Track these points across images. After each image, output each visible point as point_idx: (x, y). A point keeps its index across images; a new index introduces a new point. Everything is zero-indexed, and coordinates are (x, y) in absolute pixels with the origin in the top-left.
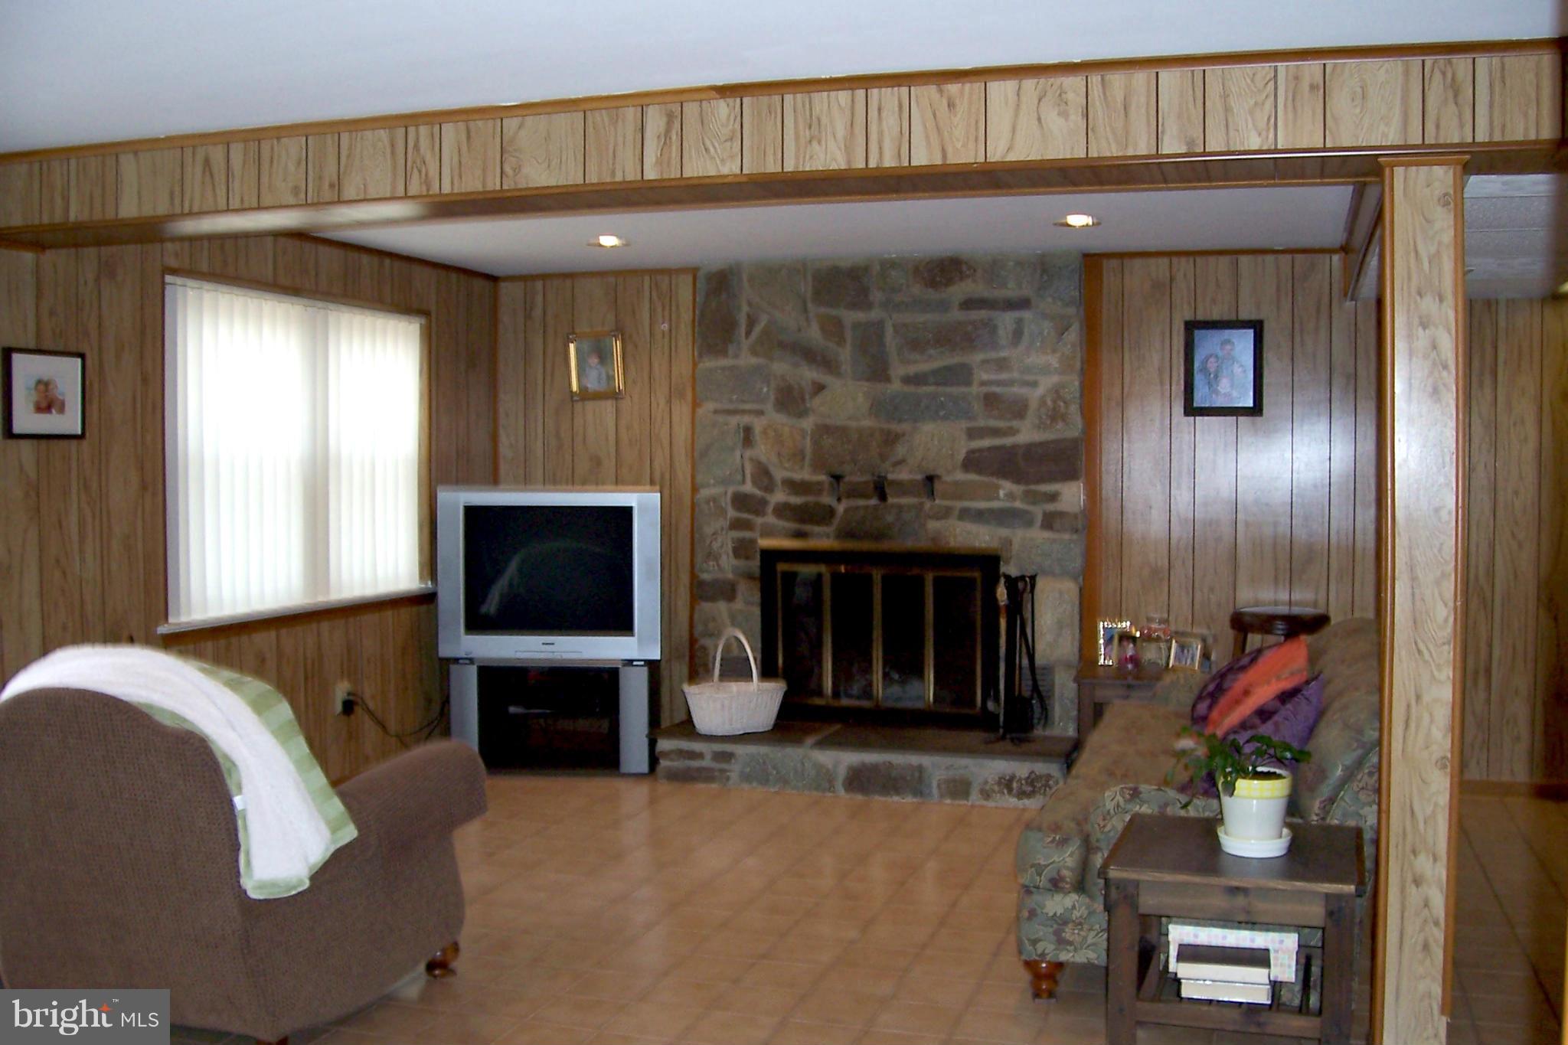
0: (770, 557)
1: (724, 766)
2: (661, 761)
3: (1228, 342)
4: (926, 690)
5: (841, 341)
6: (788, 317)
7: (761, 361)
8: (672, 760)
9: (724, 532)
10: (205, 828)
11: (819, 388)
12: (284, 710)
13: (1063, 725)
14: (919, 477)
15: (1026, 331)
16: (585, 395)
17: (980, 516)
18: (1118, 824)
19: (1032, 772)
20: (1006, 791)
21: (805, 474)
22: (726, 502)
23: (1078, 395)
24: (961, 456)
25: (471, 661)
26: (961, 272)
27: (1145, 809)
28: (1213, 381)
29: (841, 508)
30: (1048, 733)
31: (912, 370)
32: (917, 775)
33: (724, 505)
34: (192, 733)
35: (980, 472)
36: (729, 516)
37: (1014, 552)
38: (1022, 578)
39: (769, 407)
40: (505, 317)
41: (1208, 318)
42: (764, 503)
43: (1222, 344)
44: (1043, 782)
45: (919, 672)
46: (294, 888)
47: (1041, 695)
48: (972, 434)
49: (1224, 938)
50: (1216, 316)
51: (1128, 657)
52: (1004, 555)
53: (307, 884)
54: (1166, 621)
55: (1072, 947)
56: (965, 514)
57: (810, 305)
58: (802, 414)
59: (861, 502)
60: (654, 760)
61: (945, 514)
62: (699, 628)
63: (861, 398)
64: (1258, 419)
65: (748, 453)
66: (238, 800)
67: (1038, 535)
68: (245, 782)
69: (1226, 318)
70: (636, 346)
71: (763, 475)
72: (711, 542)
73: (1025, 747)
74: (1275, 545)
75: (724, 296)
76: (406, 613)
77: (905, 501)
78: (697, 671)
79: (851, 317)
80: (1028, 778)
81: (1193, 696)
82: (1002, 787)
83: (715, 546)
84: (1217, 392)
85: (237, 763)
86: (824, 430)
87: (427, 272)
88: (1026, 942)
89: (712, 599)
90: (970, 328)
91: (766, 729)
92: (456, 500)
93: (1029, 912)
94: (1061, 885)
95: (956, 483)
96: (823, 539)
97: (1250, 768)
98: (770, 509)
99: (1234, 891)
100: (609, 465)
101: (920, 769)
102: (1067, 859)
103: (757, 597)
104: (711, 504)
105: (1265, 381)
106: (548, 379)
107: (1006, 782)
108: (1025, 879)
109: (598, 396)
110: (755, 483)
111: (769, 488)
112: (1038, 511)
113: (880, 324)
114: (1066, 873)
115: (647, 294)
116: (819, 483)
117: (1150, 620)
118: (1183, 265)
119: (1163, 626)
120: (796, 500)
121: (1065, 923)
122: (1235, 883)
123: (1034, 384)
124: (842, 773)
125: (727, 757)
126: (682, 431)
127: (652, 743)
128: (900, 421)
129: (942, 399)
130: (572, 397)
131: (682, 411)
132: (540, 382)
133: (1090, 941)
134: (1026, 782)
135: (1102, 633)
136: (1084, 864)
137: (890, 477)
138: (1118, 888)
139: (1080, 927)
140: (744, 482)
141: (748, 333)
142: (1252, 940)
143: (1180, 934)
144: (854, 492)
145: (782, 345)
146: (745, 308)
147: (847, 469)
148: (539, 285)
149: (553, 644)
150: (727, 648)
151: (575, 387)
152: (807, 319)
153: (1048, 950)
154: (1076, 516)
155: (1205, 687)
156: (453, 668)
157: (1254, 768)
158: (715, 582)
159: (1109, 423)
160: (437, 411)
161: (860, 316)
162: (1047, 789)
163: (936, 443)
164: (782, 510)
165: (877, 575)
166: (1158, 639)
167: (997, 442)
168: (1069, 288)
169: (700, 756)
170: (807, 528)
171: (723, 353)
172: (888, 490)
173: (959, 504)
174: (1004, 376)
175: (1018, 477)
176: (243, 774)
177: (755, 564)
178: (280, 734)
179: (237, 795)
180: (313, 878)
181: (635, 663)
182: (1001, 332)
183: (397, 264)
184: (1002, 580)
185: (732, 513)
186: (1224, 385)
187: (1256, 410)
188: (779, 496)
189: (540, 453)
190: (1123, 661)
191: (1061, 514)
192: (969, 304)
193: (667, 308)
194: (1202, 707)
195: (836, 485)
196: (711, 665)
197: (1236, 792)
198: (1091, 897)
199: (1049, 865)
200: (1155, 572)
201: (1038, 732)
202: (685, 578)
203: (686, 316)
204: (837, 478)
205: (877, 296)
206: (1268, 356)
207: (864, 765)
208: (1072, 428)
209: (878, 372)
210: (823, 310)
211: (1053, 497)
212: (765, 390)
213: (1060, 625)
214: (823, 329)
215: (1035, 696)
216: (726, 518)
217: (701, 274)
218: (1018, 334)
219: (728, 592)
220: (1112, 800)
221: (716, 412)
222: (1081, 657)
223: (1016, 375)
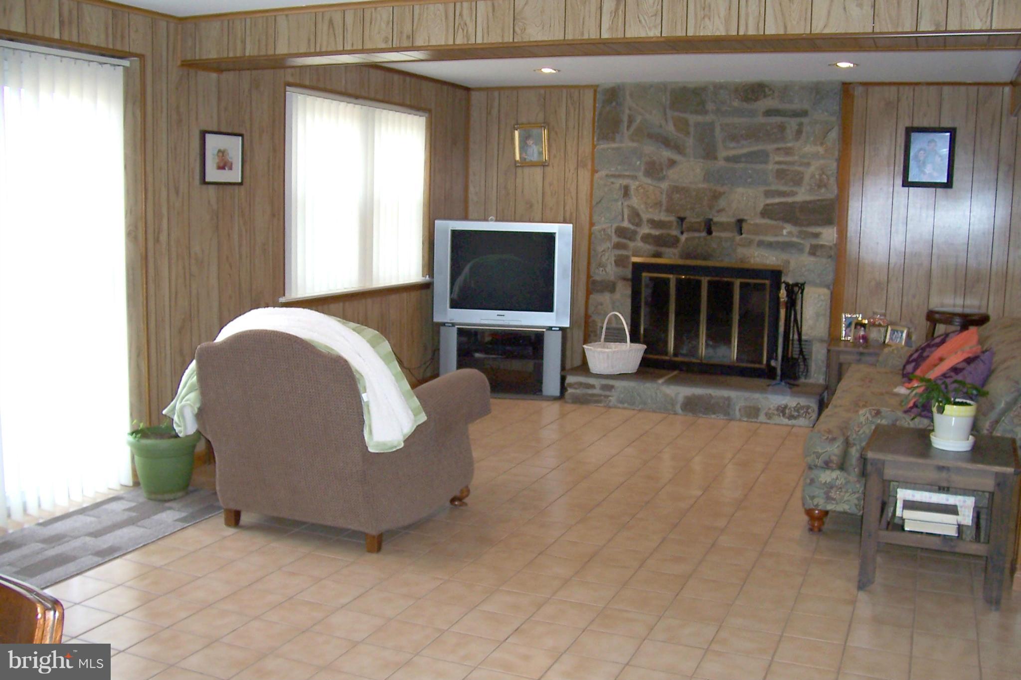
0: (638, 268)
1: (607, 393)
2: (568, 389)
3: (933, 141)
4: (732, 353)
5: (688, 133)
6: (654, 118)
7: (635, 145)
8: (576, 388)
9: (610, 250)
10: (344, 411)
11: (672, 163)
12: (386, 347)
13: (817, 375)
14: (733, 220)
15: (804, 130)
16: (525, 164)
17: (770, 245)
18: (868, 430)
19: (798, 404)
20: (781, 414)
21: (663, 217)
22: (611, 232)
23: (835, 171)
24: (761, 206)
25: (453, 325)
26: (764, 92)
27: (884, 422)
28: (922, 165)
29: (683, 238)
30: (807, 381)
31: (732, 153)
32: (726, 402)
33: (610, 233)
34: (340, 356)
35: (771, 218)
36: (613, 241)
37: (791, 269)
38: (796, 285)
39: (640, 174)
40: (475, 114)
41: (921, 125)
42: (635, 233)
43: (929, 142)
44: (805, 410)
45: (728, 341)
46: (396, 447)
47: (804, 357)
48: (768, 194)
49: (931, 498)
50: (925, 124)
51: (861, 335)
52: (784, 271)
53: (402, 445)
54: (885, 315)
55: (835, 502)
56: (761, 244)
57: (668, 111)
58: (662, 179)
59: (696, 234)
60: (563, 388)
61: (750, 243)
62: (591, 309)
63: (698, 170)
64: (949, 190)
65: (626, 204)
66: (364, 396)
67: (806, 260)
68: (367, 385)
69: (933, 125)
70: (556, 133)
71: (635, 216)
72: (601, 256)
73: (795, 389)
74: (956, 269)
75: (614, 104)
76: (414, 295)
77: (724, 235)
78: (589, 336)
79: (693, 119)
80: (795, 407)
81: (904, 361)
82: (779, 412)
83: (604, 259)
84: (924, 173)
85: (363, 375)
86: (676, 189)
87: (431, 84)
88: (807, 497)
89: (601, 291)
90: (769, 128)
91: (633, 372)
92: (446, 227)
93: (811, 480)
94: (831, 465)
95: (756, 225)
96: (670, 257)
97: (952, 399)
98: (639, 237)
99: (941, 468)
100: (538, 207)
101: (729, 399)
102: (834, 450)
103: (629, 292)
104: (602, 232)
105: (956, 166)
106: (500, 152)
107: (782, 409)
108: (809, 460)
109: (533, 165)
110: (630, 221)
111: (638, 225)
112: (807, 244)
113: (712, 124)
114: (834, 458)
115: (564, 99)
116: (670, 222)
117: (874, 313)
118: (907, 92)
119: (882, 317)
120: (655, 232)
121: (832, 488)
122: (941, 464)
123: (808, 165)
124: (681, 399)
125: (610, 388)
126: (584, 188)
127: (563, 379)
128: (723, 185)
129: (750, 171)
130: (515, 164)
131: (584, 175)
132: (496, 155)
133: (845, 498)
134: (794, 410)
135: (844, 320)
136: (845, 454)
137: (715, 219)
138: (872, 464)
139: (840, 490)
140: (623, 220)
141: (629, 127)
142: (947, 500)
143: (904, 494)
144: (691, 229)
145: (650, 136)
146: (627, 112)
147: (687, 214)
148: (496, 94)
149: (503, 315)
150: (609, 322)
151: (518, 158)
152: (666, 120)
153: (821, 503)
154: (831, 248)
155: (911, 355)
156: (442, 328)
157: (955, 399)
158: (602, 282)
159: (854, 189)
160: (434, 171)
161: (699, 118)
162: (807, 414)
163: (745, 198)
164: (646, 238)
165: (705, 281)
166: (880, 325)
167: (783, 200)
168: (834, 105)
169: (592, 387)
170: (664, 250)
171: (613, 140)
172: (713, 228)
173: (757, 238)
174: (789, 159)
175: (795, 221)
176: (367, 382)
177: (628, 272)
178: (384, 358)
179: (364, 393)
180: (405, 441)
181: (553, 329)
182: (788, 131)
183: (413, 80)
184: (783, 286)
185: (615, 239)
186: (928, 169)
187: (948, 185)
188: (645, 230)
189: (494, 199)
190: (856, 338)
191: (822, 246)
192: (769, 113)
193: (577, 110)
194: (910, 368)
195: (680, 223)
196: (598, 332)
197: (944, 412)
198: (849, 474)
199: (824, 453)
200: (878, 285)
201: (802, 380)
202: (583, 278)
203: (589, 115)
204: (682, 220)
205: (710, 106)
206: (958, 151)
207: (694, 395)
208: (830, 193)
209: (710, 154)
210: (676, 114)
211: (817, 235)
212: (638, 163)
213: (818, 315)
214: (675, 125)
215: (801, 357)
216: (611, 241)
217: (599, 89)
218: (799, 132)
219: (610, 287)
220: (864, 416)
221: (607, 176)
222: (830, 334)
223: (796, 158)
